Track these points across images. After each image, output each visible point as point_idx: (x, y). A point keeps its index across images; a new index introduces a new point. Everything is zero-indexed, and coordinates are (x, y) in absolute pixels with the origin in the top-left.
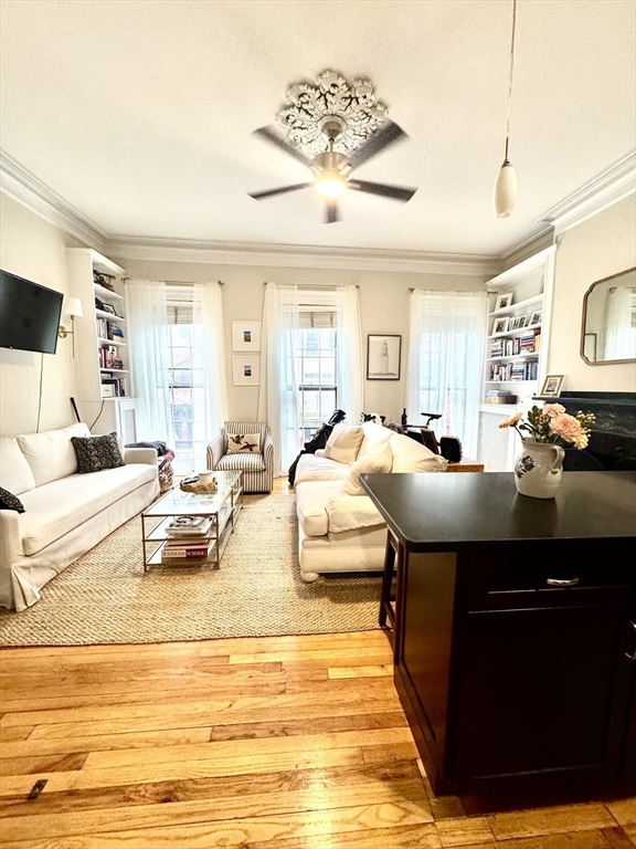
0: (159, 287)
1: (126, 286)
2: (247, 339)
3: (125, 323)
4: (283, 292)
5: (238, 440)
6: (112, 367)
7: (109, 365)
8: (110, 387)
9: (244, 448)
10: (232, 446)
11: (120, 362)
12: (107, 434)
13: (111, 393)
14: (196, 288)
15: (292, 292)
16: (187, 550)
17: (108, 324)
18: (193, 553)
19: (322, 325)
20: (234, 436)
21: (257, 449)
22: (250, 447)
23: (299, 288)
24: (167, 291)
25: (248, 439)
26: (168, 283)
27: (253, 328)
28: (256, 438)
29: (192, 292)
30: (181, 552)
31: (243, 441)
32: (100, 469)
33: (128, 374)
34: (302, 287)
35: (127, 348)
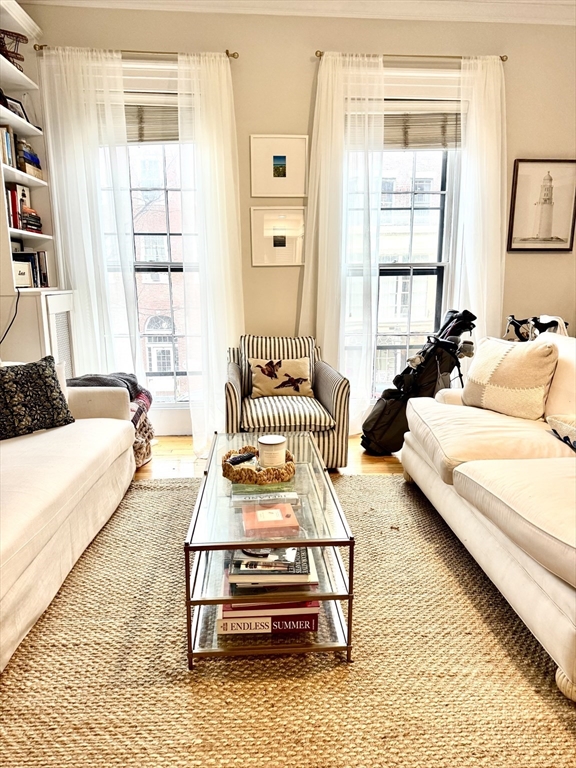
0: (110, 65)
1: (44, 63)
2: (280, 170)
3: (44, 138)
4: (352, 72)
5: (271, 370)
6: (25, 227)
7: (20, 224)
8: (25, 266)
9: (283, 385)
10: (261, 381)
11: (37, 219)
12: (36, 359)
13: (27, 279)
14: (182, 67)
15: (372, 72)
16: (275, 619)
17: (17, 139)
18: (288, 625)
19: (425, 142)
20: (264, 363)
21: (307, 387)
22: (294, 383)
23: (387, 64)
24: (126, 72)
25: (289, 367)
26: (129, 55)
27: (293, 149)
28: (303, 367)
29: (174, 74)
30: (259, 622)
31: (280, 372)
32: (30, 430)
33: (54, 243)
34: (391, 62)
35: (48, 190)
